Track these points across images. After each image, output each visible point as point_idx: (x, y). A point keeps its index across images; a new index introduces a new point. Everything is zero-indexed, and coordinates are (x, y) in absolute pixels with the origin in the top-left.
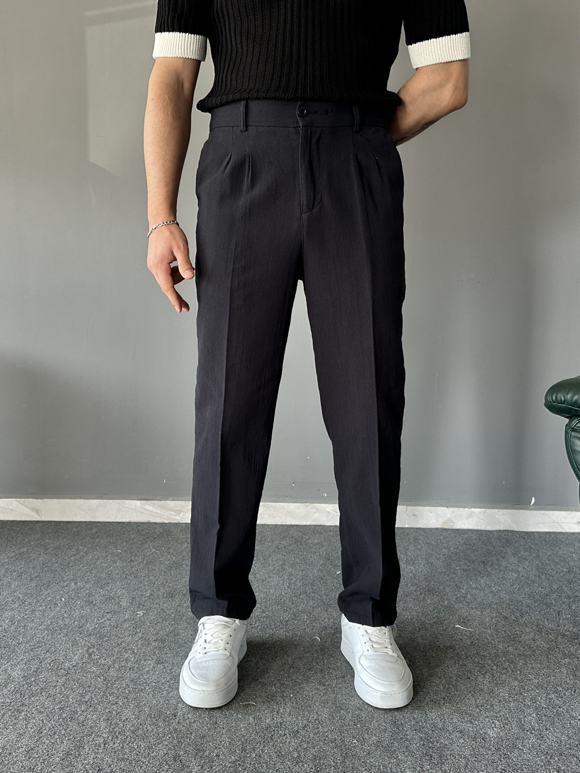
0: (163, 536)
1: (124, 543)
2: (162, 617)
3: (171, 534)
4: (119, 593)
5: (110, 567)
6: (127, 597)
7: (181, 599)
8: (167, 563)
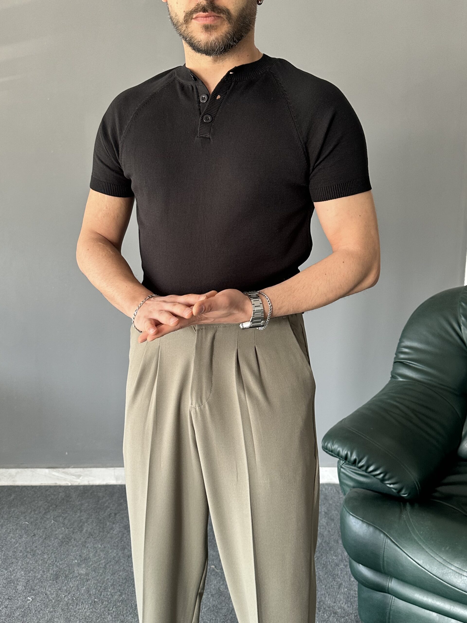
0: (64, 502)
1: (33, 513)
2: (45, 603)
3: (71, 500)
4: (18, 575)
5: (17, 544)
6: (23, 579)
7: (63, 581)
8: (61, 537)
